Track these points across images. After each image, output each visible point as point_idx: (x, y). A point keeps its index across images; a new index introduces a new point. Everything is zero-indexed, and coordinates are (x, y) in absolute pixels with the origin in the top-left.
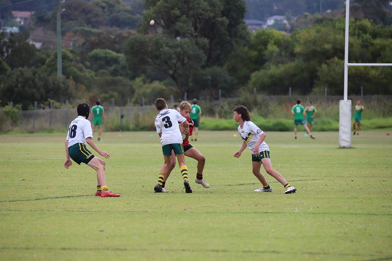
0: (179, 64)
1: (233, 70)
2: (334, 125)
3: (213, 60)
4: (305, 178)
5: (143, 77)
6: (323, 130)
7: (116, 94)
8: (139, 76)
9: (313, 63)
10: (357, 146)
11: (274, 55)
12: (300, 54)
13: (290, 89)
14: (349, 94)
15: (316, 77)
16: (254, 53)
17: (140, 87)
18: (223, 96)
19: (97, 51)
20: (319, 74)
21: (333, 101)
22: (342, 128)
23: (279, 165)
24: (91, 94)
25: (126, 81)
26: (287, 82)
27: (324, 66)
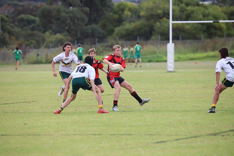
0: (72, 23)
1: (104, 26)
2: (164, 58)
3: (92, 20)
4: (147, 90)
5: (50, 31)
6: (158, 61)
7: (34, 42)
8: (48, 30)
9: (152, 21)
10: (178, 71)
11: (128, 17)
12: (143, 16)
13: (138, 37)
14: (173, 40)
15: (153, 30)
16: (116, 16)
17: (48, 37)
18: (98, 42)
19: (22, 16)
20: (155, 28)
21: (163, 44)
22: (169, 60)
23: (132, 82)
24: (19, 42)
25: (40, 34)
26: (136, 33)
27: (158, 23)
